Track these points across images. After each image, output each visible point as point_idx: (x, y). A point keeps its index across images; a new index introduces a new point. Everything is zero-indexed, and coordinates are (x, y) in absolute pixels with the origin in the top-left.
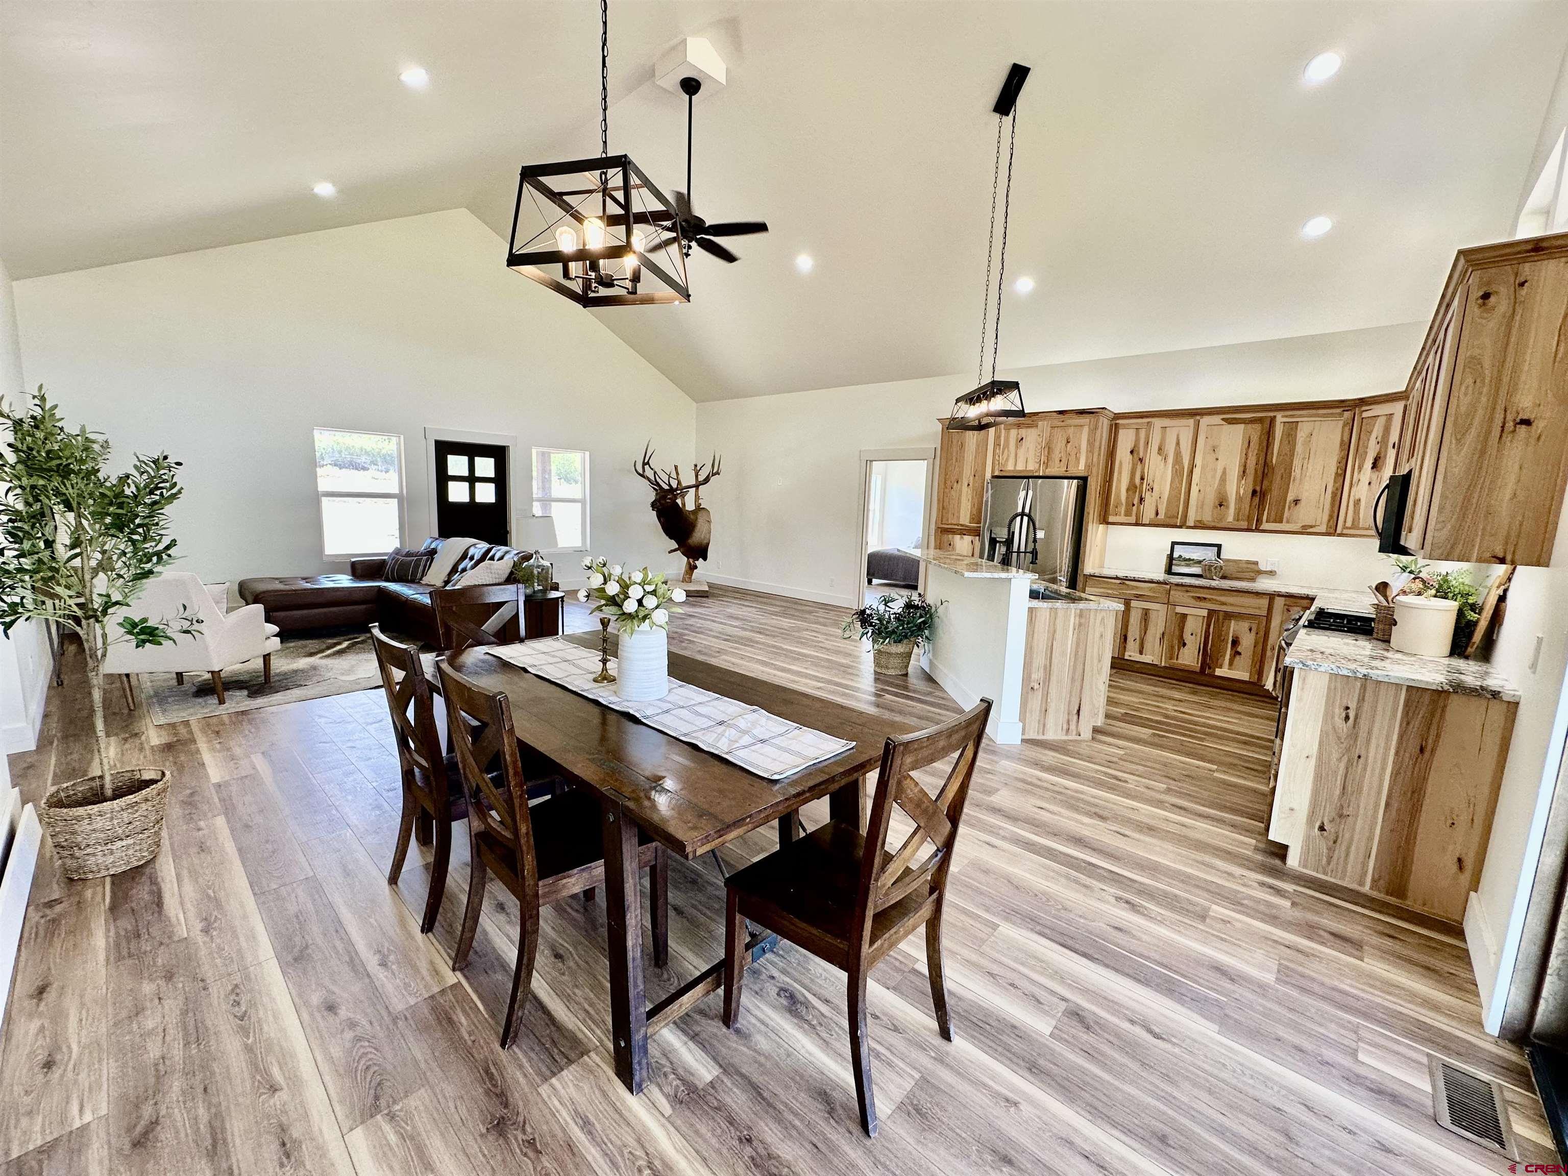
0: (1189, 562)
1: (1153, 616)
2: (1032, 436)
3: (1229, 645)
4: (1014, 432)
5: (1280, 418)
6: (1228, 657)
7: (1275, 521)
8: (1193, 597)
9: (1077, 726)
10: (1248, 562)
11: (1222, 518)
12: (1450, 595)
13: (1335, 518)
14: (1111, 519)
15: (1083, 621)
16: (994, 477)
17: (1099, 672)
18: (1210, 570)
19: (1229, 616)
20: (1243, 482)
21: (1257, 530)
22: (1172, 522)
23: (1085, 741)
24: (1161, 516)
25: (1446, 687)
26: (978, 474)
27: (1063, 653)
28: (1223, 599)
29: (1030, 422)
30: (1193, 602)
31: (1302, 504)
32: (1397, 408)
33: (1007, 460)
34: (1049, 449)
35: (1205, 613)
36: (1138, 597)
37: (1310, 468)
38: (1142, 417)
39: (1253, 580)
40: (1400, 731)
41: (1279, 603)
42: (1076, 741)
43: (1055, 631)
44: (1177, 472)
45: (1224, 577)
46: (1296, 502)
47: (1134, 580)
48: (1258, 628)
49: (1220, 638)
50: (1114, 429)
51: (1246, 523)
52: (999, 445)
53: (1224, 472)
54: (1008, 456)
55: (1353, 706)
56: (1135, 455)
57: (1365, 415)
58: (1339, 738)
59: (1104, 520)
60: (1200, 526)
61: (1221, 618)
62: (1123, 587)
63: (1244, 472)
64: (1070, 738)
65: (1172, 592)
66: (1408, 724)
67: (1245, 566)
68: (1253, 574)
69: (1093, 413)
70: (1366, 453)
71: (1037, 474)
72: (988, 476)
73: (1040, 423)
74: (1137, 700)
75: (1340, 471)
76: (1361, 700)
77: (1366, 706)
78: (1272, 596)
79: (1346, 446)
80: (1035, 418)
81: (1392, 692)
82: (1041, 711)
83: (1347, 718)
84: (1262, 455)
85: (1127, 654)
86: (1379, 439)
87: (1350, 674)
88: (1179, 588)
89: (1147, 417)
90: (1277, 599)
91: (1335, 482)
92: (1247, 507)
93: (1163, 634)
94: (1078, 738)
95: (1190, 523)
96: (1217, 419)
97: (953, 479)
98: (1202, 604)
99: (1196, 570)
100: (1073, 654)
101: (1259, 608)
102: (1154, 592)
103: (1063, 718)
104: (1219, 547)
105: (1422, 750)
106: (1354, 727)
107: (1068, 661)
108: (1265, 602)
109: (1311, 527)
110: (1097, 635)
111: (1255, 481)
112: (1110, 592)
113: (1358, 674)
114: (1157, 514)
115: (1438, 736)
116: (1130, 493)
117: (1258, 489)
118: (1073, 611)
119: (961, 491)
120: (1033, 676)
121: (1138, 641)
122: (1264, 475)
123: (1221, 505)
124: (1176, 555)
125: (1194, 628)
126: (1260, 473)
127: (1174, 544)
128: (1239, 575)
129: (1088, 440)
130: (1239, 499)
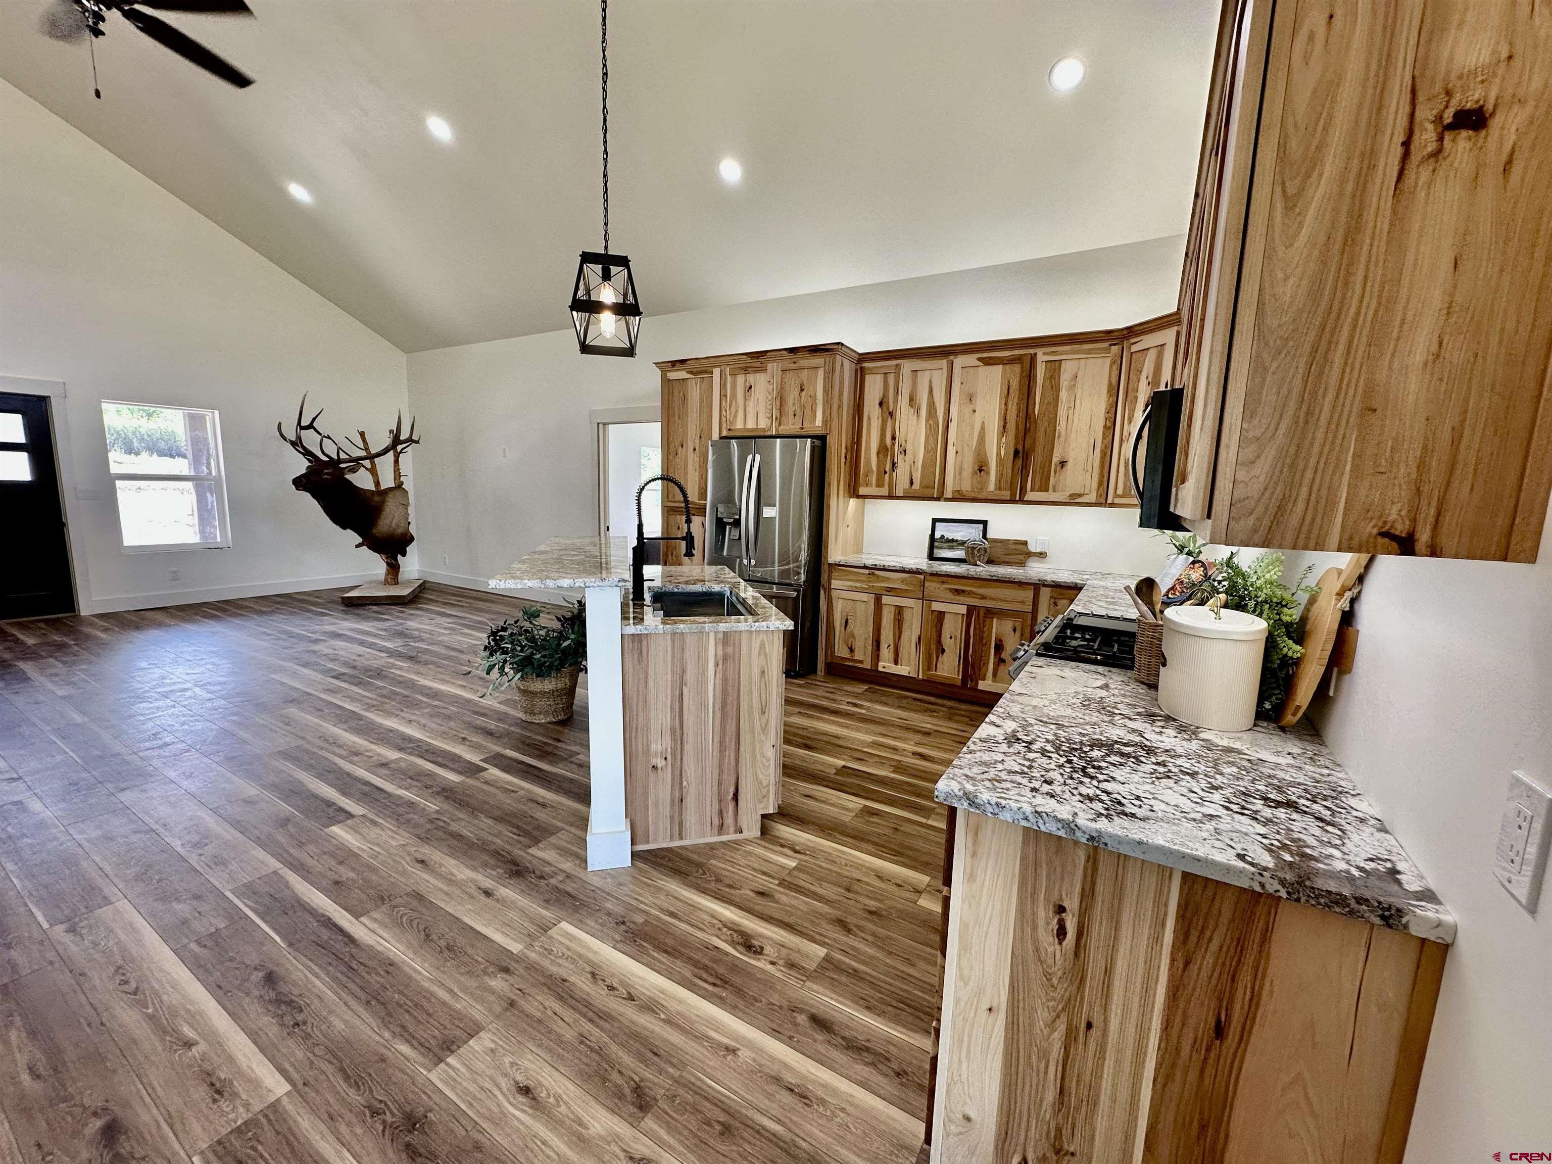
0: (952, 543)
1: (907, 615)
2: (762, 383)
3: (992, 651)
4: (740, 379)
5: (1042, 356)
6: (991, 666)
7: (1040, 490)
8: (950, 590)
9: (736, 820)
10: (1017, 542)
11: (983, 485)
12: (1252, 604)
13: (1105, 484)
14: (862, 491)
15: (730, 650)
16: (721, 438)
17: (765, 729)
18: (973, 553)
19: (990, 613)
20: (1004, 440)
21: (1022, 501)
22: (928, 492)
23: (748, 841)
24: (916, 486)
25: (1273, 886)
26: (705, 434)
27: (703, 706)
28: (981, 591)
29: (758, 365)
30: (949, 596)
31: (1069, 466)
32: (1168, 336)
33: (735, 416)
34: (781, 399)
35: (963, 610)
36: (890, 590)
37: (1076, 420)
38: (889, 359)
39: (1022, 564)
40: (1171, 976)
41: (1045, 593)
42: (736, 842)
43: (683, 671)
44: (932, 430)
45: (990, 562)
46: (1063, 463)
47: (884, 569)
48: (1022, 629)
49: (981, 640)
50: (860, 375)
51: (1009, 493)
52: (726, 396)
53: (983, 428)
54: (737, 411)
55: (1072, 904)
56: (885, 406)
57: (1134, 348)
58: (1048, 976)
59: (853, 492)
60: (959, 497)
61: (982, 614)
62: (872, 578)
63: (1004, 427)
64: (724, 838)
65: (927, 584)
66: (1187, 963)
67: (1013, 547)
68: (1021, 557)
69: (827, 350)
70: (1136, 397)
71: (769, 433)
72: (715, 436)
73: (769, 366)
74: (869, 738)
75: (1109, 424)
76: (1088, 894)
77: (1099, 909)
78: (1037, 586)
79: (1114, 391)
80: (762, 359)
81: (1152, 880)
82: (672, 801)
83: (1061, 933)
84: (1023, 407)
85: (881, 664)
86: (1150, 379)
87: (1062, 833)
88: (935, 579)
89: (895, 358)
90: (1043, 589)
91: (1104, 438)
92: (1010, 471)
93: (919, 638)
94: (738, 836)
95: (948, 494)
96: (971, 359)
97: (677, 443)
98: (961, 598)
99: (960, 553)
100: (719, 701)
101: (1023, 602)
102: (907, 585)
103: (711, 809)
104: (985, 523)
105: (1220, 1031)
106: (1076, 955)
107: (711, 718)
108: (1029, 594)
109: (1080, 495)
110: (756, 671)
111: (1016, 437)
112: (858, 585)
113: (1078, 834)
114: (912, 483)
115: (1255, 999)
116: (881, 456)
117: (1020, 448)
118: (712, 635)
119: (686, 458)
120: (653, 747)
121: (892, 647)
122: (1026, 431)
123: (980, 471)
124: (937, 535)
125: (952, 629)
126: (1021, 427)
127: (935, 521)
128: (1006, 559)
129: (824, 387)
130: (1000, 461)
